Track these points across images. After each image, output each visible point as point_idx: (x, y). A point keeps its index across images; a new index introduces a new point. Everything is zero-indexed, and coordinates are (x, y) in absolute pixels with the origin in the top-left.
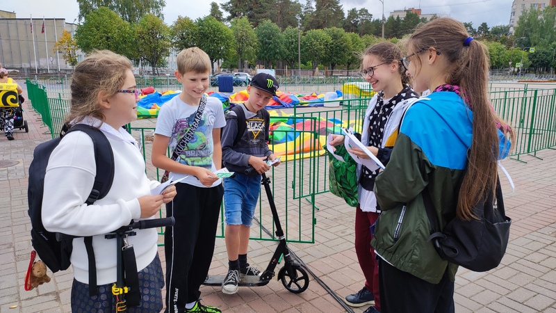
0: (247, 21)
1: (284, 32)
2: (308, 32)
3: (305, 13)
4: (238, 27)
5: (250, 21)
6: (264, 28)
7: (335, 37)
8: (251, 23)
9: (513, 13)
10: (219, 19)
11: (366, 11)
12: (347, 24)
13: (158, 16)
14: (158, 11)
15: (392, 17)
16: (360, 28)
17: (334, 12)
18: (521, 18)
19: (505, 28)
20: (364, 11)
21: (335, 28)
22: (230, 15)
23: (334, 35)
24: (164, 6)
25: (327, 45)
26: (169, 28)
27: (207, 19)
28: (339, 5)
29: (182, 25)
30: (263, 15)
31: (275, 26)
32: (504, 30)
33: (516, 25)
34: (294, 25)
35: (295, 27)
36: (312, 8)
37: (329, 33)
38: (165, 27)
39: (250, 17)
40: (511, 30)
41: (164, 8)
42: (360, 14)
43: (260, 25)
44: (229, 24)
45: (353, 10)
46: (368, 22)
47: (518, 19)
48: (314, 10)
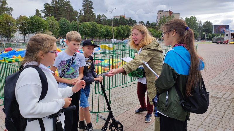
0: (54, 18)
1: (71, 23)
2: (82, 23)
3: (79, 15)
4: (50, 20)
5: (55, 18)
6: (62, 21)
7: (93, 26)
8: (56, 19)
9: (157, 18)
10: (40, 17)
11: (105, 16)
12: (97, 20)
13: (9, 15)
14: (9, 13)
15: (115, 18)
16: (102, 22)
17: (92, 15)
18: (160, 20)
19: (155, 23)
20: (103, 16)
21: (93, 22)
22: (45, 15)
23: (93, 25)
24: (13, 10)
25: (90, 29)
26: (16, 20)
27: (34, 17)
28: (94, 13)
29: (22, 19)
30: (61, 16)
31: (67, 20)
32: (155, 24)
33: (159, 22)
34: (75, 20)
35: (76, 21)
36: (82, 13)
37: (91, 24)
38: (13, 20)
39: (55, 16)
40: (157, 24)
41: (12, 11)
42: (102, 17)
43: (60, 20)
44: (45, 19)
45: (99, 15)
46: (105, 20)
47: (159, 20)
48: (83, 14)
